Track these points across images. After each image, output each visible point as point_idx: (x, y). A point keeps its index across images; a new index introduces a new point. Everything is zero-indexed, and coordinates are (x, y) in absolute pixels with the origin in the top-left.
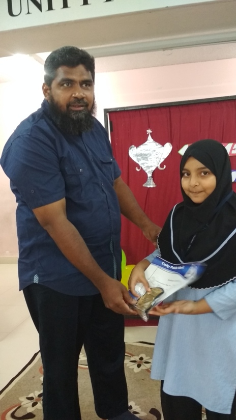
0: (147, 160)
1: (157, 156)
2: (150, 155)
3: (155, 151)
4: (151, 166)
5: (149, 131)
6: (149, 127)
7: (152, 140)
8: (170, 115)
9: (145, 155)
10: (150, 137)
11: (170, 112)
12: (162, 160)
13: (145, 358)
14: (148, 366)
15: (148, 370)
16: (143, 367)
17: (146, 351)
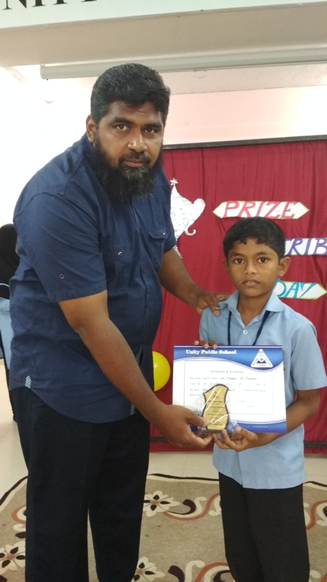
1: (184, 217)
2: (175, 215)
3: (181, 209)
5: (174, 182)
6: (174, 176)
7: (178, 194)
8: (203, 160)
10: (175, 190)
12: (191, 223)
13: (162, 497)
14: (166, 507)
15: (165, 513)
16: (161, 508)
17: (163, 487)
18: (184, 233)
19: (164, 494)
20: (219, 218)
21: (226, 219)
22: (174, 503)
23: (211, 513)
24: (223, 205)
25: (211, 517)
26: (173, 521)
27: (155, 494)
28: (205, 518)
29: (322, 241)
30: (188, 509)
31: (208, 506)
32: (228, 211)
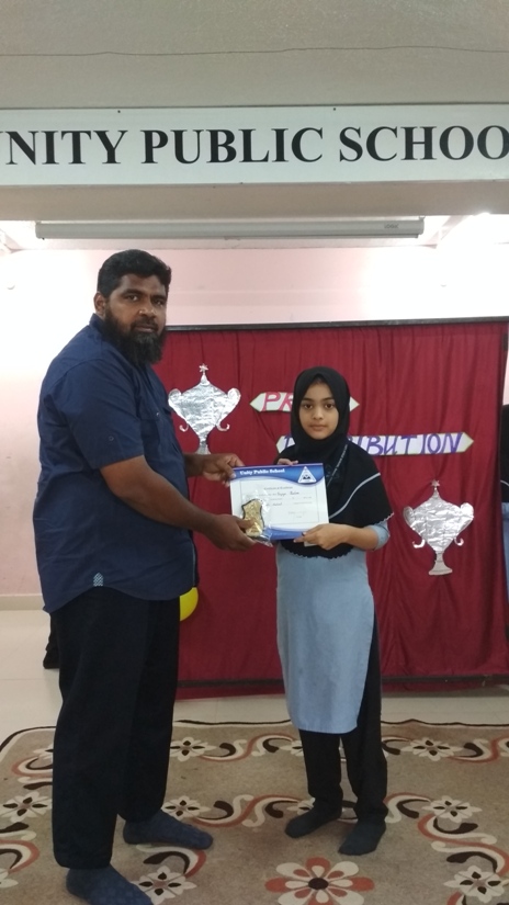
0: (200, 415)
1: (215, 409)
2: (204, 407)
3: (212, 400)
4: (206, 425)
5: (203, 368)
6: (204, 362)
7: (208, 383)
8: (238, 345)
9: (196, 405)
10: (204, 378)
11: (238, 340)
12: (224, 416)
13: (194, 743)
14: (200, 752)
15: (201, 757)
16: (193, 753)
17: (193, 733)
18: (215, 428)
19: (195, 739)
20: (257, 411)
21: (266, 413)
22: (209, 748)
23: (254, 753)
24: (262, 397)
25: (254, 757)
26: (210, 764)
27: (185, 740)
28: (248, 758)
29: (374, 440)
30: (228, 752)
31: (250, 747)
32: (268, 403)
